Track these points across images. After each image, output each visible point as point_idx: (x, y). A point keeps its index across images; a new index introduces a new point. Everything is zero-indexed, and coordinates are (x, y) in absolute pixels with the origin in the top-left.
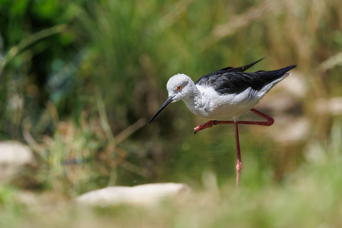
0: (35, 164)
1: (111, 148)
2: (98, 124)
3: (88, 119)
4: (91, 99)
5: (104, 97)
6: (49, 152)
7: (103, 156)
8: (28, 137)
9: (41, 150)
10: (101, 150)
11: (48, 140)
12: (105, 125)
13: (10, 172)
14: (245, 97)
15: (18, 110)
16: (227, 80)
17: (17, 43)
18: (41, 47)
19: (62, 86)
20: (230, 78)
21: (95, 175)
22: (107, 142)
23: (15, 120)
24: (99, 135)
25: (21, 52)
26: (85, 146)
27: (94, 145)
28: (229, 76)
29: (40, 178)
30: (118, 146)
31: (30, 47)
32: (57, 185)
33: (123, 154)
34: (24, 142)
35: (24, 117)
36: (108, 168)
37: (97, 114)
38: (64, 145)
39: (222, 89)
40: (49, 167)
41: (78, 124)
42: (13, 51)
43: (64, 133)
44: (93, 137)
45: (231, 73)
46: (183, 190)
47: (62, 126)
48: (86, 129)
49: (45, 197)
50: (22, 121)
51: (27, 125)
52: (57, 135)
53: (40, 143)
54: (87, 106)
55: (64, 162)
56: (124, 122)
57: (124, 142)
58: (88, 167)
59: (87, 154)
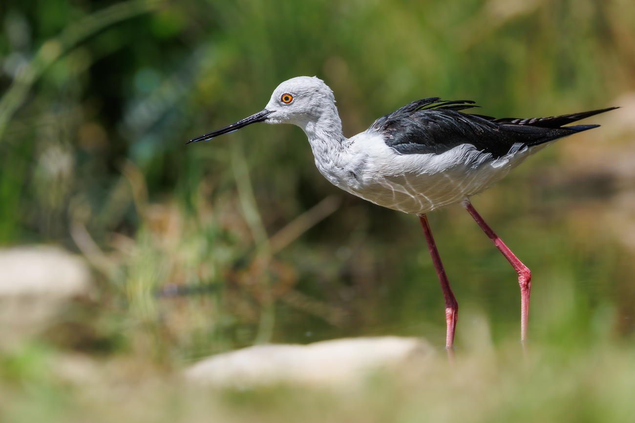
0: (94, 296)
1: (262, 260)
2: (235, 209)
3: (212, 199)
4: (220, 155)
5: (247, 152)
6: (126, 271)
7: (245, 279)
8: (82, 238)
9: (110, 266)
10: (240, 265)
11: (124, 245)
12: (250, 213)
13: (40, 314)
14: (455, 159)
15: (60, 177)
16: (419, 125)
17: (57, 32)
18: (111, 43)
19: (155, 127)
20: (426, 122)
21: (228, 320)
22: (253, 247)
23: (52, 199)
24: (237, 233)
25: (67, 51)
26: (205, 258)
27: (224, 255)
28: (426, 118)
29: (105, 325)
30: (277, 257)
31: (87, 42)
32: (142, 342)
33: (289, 274)
34: (72, 249)
35: (74, 193)
36: (256, 303)
37: (233, 188)
38: (159, 254)
39: (406, 143)
40: (126, 301)
41: (190, 209)
42: (49, 51)
43: (161, 228)
44: (223, 237)
45: (434, 112)
46: (418, 352)
47: (154, 213)
48: (208, 220)
49: (116, 367)
50: (67, 203)
51: (81, 212)
52: (144, 234)
53: (107, 250)
54: (210, 171)
55: (158, 293)
56: (290, 205)
57: (290, 247)
58: (211, 302)
59: (209, 273)
